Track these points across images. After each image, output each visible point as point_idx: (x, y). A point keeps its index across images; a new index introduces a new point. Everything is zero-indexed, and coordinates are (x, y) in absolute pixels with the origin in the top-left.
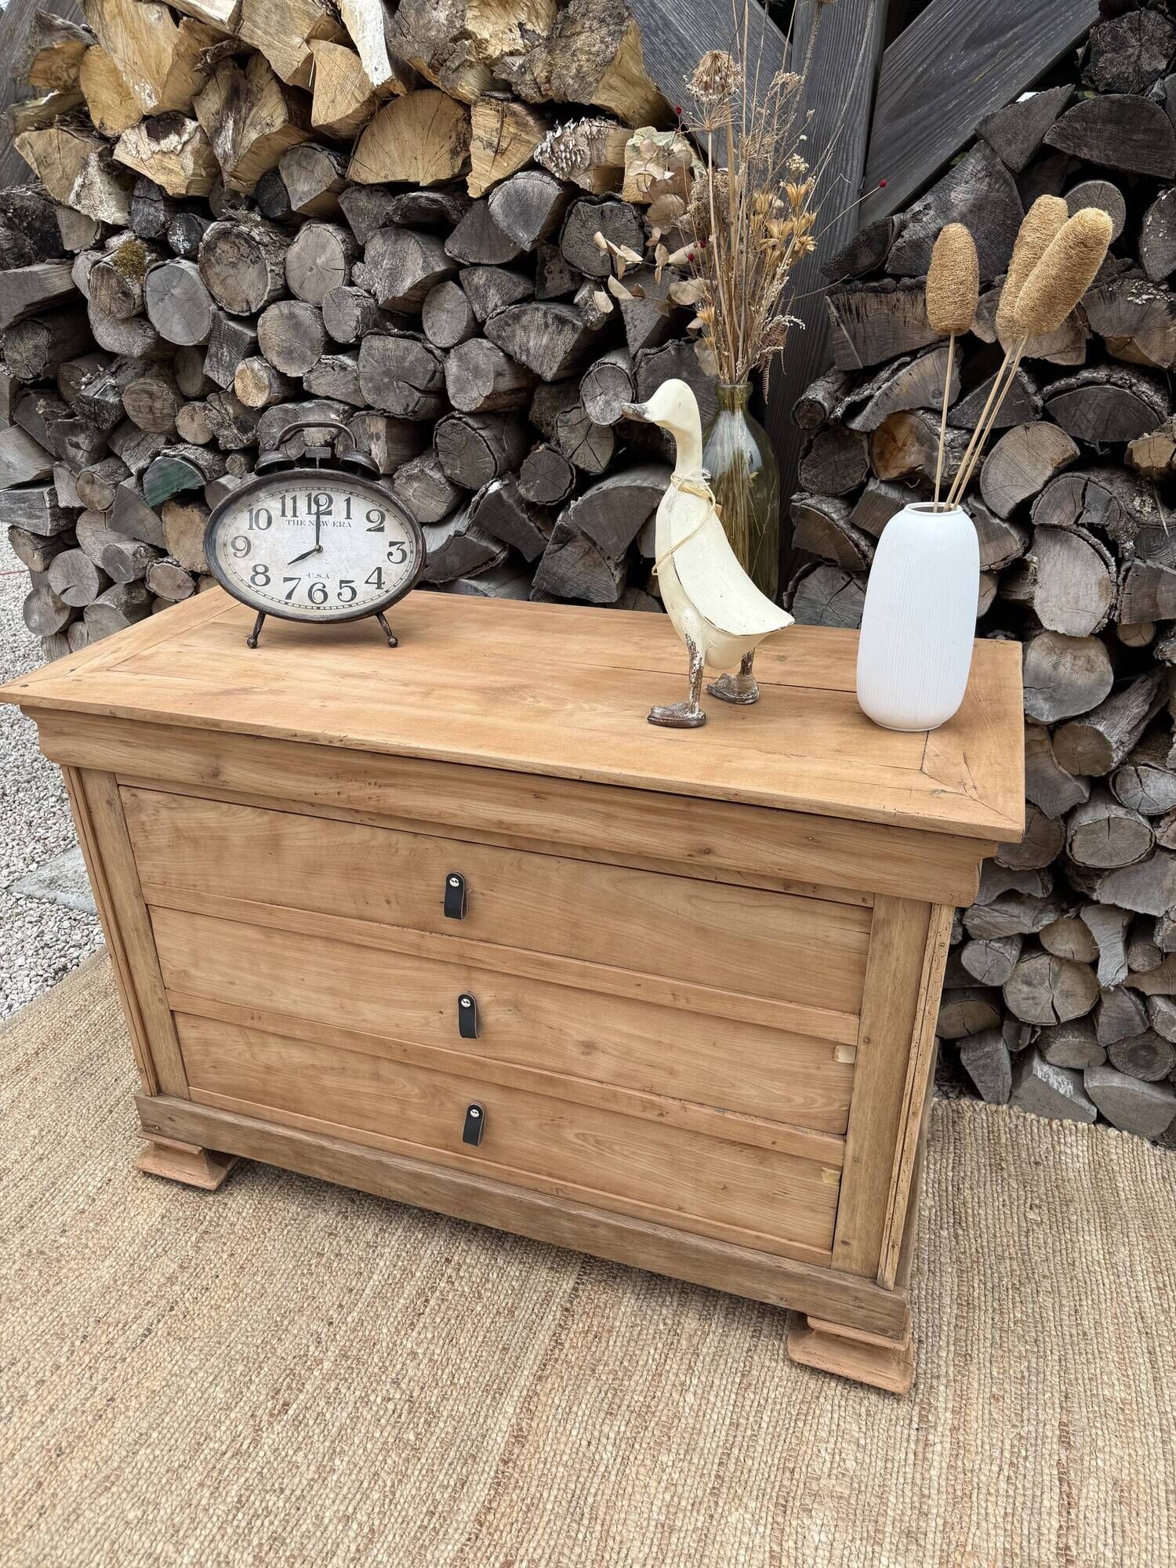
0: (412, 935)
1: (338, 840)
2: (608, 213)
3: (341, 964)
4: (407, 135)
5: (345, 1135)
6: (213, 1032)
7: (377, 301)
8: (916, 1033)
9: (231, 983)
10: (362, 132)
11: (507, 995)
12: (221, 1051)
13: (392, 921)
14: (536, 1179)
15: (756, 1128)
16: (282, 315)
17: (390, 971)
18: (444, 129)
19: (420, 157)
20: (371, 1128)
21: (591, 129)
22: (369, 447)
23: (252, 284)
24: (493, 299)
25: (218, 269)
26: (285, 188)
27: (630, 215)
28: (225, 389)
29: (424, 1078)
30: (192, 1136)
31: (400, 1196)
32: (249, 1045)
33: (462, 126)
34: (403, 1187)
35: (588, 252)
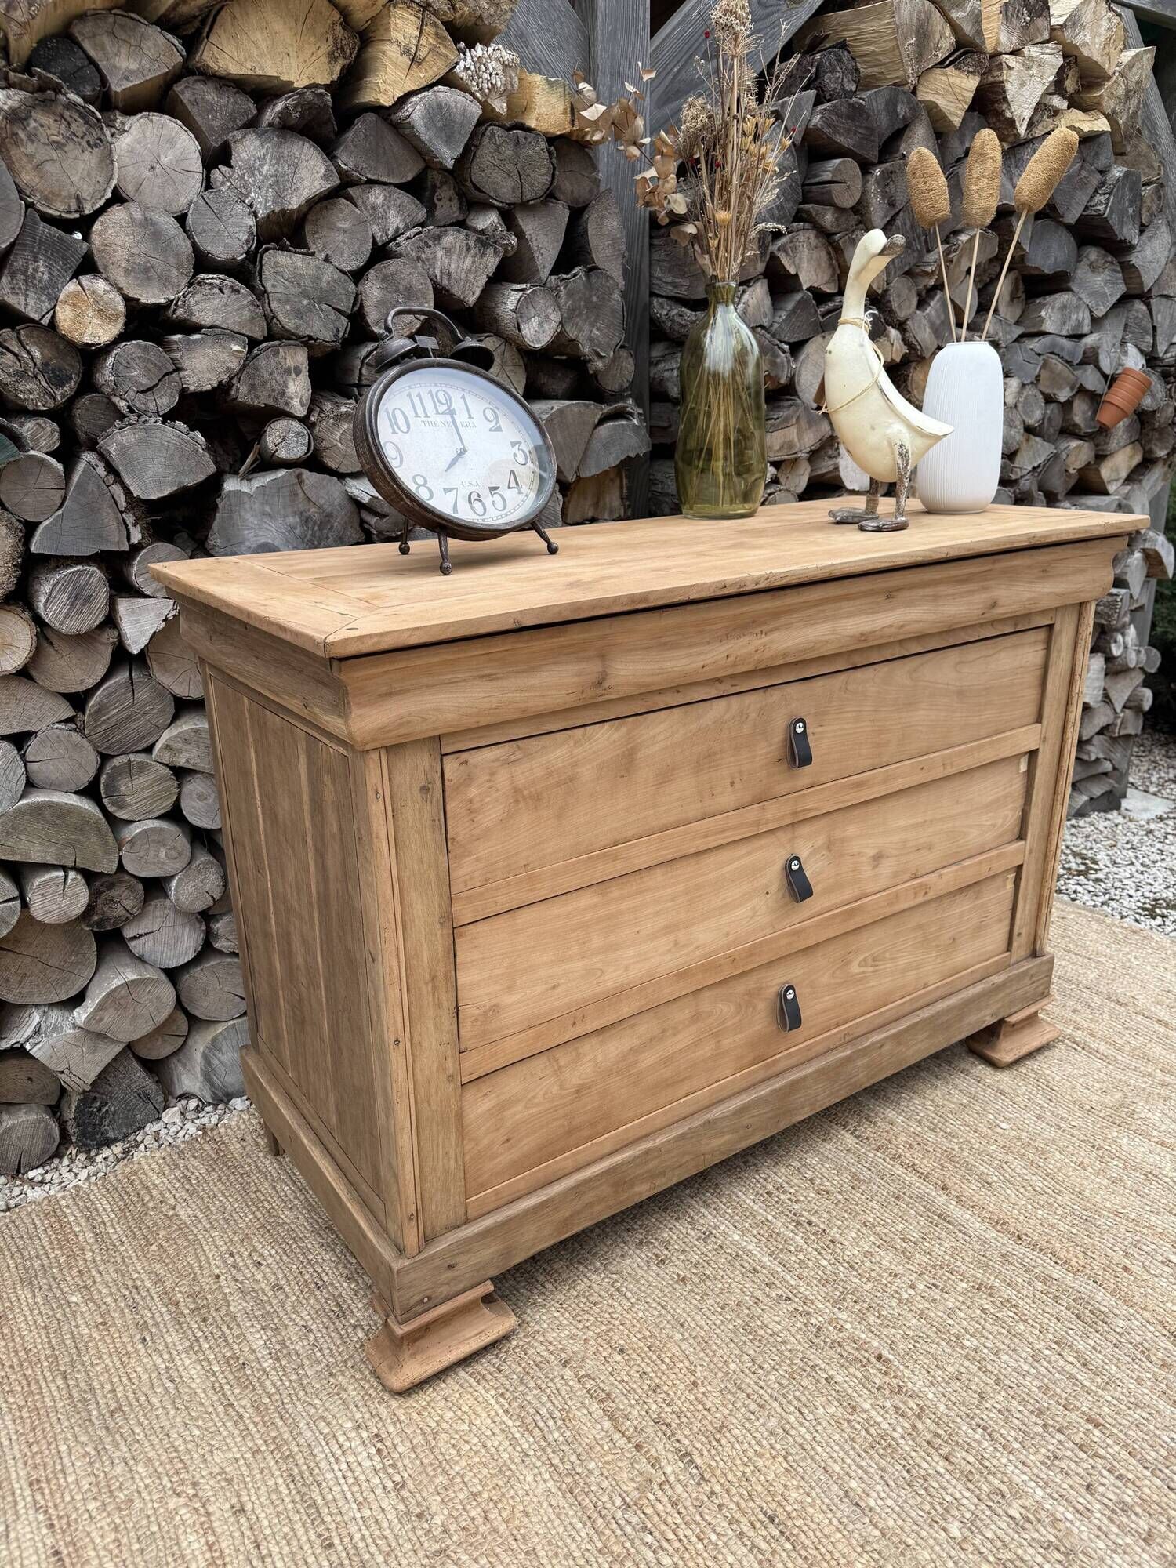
0: (752, 813)
1: (693, 727)
2: (522, 140)
3: (680, 887)
4: (278, 26)
5: (658, 1123)
6: (511, 1085)
7: (256, 216)
9: (554, 987)
10: (217, 13)
11: (821, 840)
12: (520, 1107)
13: (732, 805)
14: (829, 1037)
15: (981, 862)
16: (133, 220)
17: (724, 870)
18: (320, 29)
19: (293, 54)
20: (682, 1092)
21: (507, 56)
22: (285, 384)
23: (89, 175)
24: (395, 221)
25: (30, 148)
26: (92, 62)
27: (543, 144)
28: (38, 322)
29: (740, 987)
30: (478, 1271)
31: (723, 1153)
32: (559, 1071)
33: (338, 30)
34: (727, 1137)
35: (498, 177)
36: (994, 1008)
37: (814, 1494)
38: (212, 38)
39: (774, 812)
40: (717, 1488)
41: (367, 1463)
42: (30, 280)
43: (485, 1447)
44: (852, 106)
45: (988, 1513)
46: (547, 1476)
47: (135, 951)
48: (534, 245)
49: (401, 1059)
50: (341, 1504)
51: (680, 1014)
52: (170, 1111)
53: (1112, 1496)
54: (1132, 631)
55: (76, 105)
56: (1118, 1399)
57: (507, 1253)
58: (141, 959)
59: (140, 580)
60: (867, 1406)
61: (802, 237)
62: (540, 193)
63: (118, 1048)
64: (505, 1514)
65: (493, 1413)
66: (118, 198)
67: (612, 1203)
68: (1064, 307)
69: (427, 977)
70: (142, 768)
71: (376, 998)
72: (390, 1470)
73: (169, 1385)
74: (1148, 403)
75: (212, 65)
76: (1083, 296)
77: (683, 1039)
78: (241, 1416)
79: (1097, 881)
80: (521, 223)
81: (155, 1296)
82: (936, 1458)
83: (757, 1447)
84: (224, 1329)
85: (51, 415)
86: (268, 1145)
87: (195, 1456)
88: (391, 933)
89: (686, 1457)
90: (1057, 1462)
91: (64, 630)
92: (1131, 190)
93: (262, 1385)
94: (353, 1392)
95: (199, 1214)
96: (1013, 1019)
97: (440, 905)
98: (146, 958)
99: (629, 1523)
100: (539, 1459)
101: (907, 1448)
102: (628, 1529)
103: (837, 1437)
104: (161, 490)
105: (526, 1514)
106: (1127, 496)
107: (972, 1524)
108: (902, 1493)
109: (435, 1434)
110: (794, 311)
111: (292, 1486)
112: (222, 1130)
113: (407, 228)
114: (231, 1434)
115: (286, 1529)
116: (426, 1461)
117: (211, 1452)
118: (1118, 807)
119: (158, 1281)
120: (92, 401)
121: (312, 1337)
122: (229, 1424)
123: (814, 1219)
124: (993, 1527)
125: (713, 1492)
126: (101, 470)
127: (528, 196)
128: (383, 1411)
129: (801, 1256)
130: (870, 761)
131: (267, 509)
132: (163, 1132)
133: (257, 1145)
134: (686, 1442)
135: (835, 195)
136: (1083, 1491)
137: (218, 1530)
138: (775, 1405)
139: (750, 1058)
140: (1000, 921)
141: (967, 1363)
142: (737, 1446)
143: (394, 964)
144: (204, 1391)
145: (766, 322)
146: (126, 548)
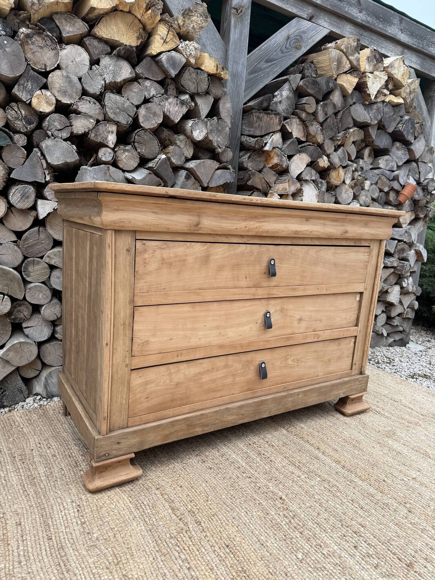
0: (253, 290)
1: (232, 252)
2: (199, 73)
3: (223, 312)
4: (121, 25)
5: (207, 406)
6: (151, 374)
7: (105, 82)
8: (376, 282)
9: (171, 339)
10: (101, 18)
11: (278, 308)
12: (153, 385)
13: (245, 286)
14: (278, 387)
15: (340, 331)
16: (63, 75)
17: (241, 310)
18: (135, 29)
19: (125, 35)
20: (218, 396)
21: (197, 46)
22: (108, 136)
23: (50, 58)
24: (153, 92)
25: (32, 47)
26: (57, 26)
27: (206, 75)
28: (25, 102)
29: (244, 358)
30: (129, 448)
31: (232, 423)
32: (170, 374)
33: (141, 30)
34: (234, 417)
35: (190, 84)
36: (345, 390)
37: (246, 539)
38: (99, 25)
39: (261, 293)
40: (208, 535)
41: (72, 514)
42: (25, 88)
43: (119, 514)
44: (314, 80)
45: (314, 551)
46: (142, 525)
47: (26, 333)
48: (200, 108)
49: (108, 352)
50: (58, 526)
51: (220, 362)
52: (29, 399)
53: (364, 551)
54: (411, 279)
55: (49, 36)
56: (373, 521)
57: (142, 443)
58: (27, 336)
59: (47, 193)
60: (273, 513)
61: (294, 120)
62: (204, 91)
63: (13, 368)
64: (122, 535)
65: (125, 502)
66: (58, 67)
67: (186, 433)
68: (387, 160)
69: (122, 323)
70: (38, 263)
71: (102, 328)
72: (81, 517)
73: (4, 482)
74: (416, 197)
75: (97, 33)
76: (394, 158)
77: (220, 374)
78: (29, 495)
79: (394, 366)
80: (196, 100)
81: (7, 454)
82: (297, 532)
83: (227, 522)
84: (30, 466)
85: (25, 134)
86: (63, 413)
87: (7, 505)
88: (109, 301)
89: (199, 523)
90: (344, 538)
91: (17, 206)
92: (411, 124)
93: (40, 485)
94: (74, 490)
95: (31, 431)
96: (352, 397)
97: (129, 296)
98: (29, 336)
99: (171, 543)
100: (140, 518)
101: (286, 528)
102: (170, 545)
103: (259, 522)
104: (58, 162)
105: (131, 536)
106: (409, 229)
107: (306, 554)
108: (281, 543)
109: (101, 508)
110: (290, 144)
111: (41, 518)
112: (47, 407)
113: (157, 95)
114: (23, 500)
115: (35, 532)
116: (95, 516)
117: (14, 504)
118: (405, 346)
119: (10, 449)
120: (40, 132)
121: (63, 472)
122: (23, 496)
123: (266, 454)
124: (315, 556)
125: (206, 536)
126: (39, 154)
127: (200, 91)
128: (83, 497)
129: (258, 465)
130: (299, 282)
131: (95, 176)
132: (25, 406)
133: (60, 412)
134: (200, 518)
135: (306, 108)
136: (353, 548)
137: (9, 530)
138: (237, 509)
139: (246, 388)
140: (348, 357)
141: (315, 503)
142: (219, 522)
143: (109, 313)
144: (17, 485)
145: (280, 146)
146: (44, 182)
